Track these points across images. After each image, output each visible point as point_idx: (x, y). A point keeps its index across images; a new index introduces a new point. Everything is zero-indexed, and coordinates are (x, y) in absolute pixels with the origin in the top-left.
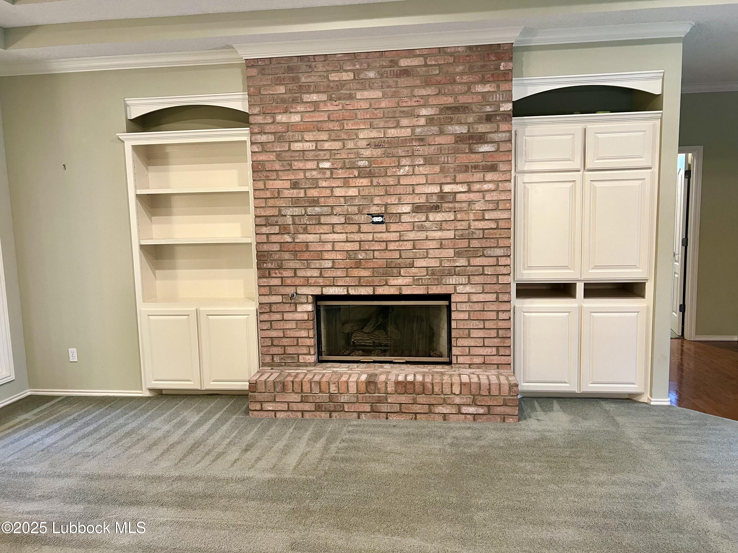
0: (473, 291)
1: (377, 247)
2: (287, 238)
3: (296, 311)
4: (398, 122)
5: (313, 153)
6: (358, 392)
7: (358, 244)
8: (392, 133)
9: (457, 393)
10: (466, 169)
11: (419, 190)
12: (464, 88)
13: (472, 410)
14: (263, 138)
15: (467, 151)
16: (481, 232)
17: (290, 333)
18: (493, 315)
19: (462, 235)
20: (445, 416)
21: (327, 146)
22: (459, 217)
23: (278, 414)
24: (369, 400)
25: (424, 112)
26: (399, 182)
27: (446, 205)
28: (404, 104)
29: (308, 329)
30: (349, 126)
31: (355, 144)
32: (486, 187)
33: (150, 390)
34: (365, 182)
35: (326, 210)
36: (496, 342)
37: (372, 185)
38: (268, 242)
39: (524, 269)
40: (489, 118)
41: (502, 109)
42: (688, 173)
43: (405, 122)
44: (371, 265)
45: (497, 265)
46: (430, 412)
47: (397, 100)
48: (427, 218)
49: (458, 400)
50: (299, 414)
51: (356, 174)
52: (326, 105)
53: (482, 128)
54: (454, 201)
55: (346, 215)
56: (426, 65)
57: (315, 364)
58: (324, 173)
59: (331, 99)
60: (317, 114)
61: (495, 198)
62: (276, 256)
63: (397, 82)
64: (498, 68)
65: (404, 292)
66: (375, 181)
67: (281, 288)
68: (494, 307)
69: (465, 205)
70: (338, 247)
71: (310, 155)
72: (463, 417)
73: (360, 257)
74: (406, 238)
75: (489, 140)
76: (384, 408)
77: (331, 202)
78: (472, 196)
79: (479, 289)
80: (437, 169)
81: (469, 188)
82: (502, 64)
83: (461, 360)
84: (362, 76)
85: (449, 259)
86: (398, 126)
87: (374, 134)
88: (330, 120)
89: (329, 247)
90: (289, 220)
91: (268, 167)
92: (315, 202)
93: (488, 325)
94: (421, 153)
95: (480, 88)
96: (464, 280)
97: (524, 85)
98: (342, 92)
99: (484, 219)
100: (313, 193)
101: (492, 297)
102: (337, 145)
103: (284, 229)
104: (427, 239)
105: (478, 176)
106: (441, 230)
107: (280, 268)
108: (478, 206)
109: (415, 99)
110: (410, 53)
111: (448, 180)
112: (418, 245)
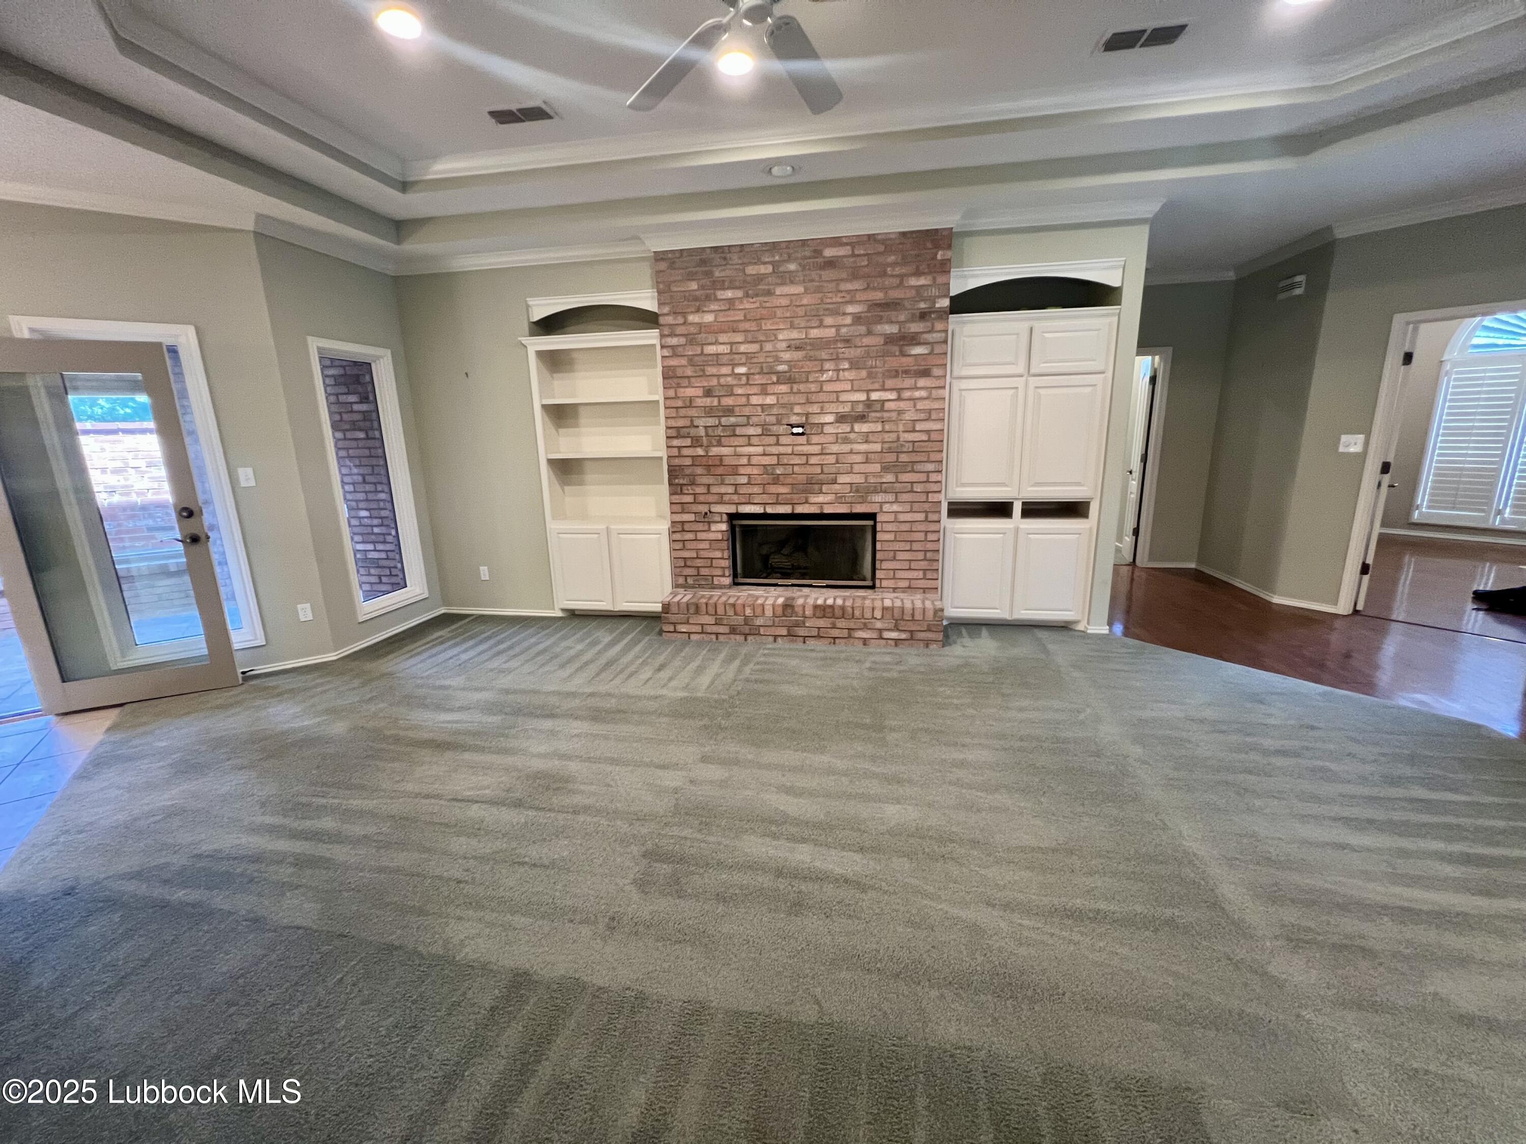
0: (900, 509)
1: (797, 460)
2: (700, 451)
3: (709, 530)
4: (821, 321)
5: (727, 356)
6: (774, 615)
7: (775, 458)
8: (814, 333)
9: (879, 617)
10: (895, 374)
11: (843, 397)
12: (896, 281)
13: (894, 635)
14: (674, 341)
15: (897, 354)
16: (911, 444)
17: (703, 554)
18: (921, 536)
19: (890, 448)
20: (865, 641)
21: (743, 348)
22: (887, 428)
23: (692, 636)
24: (787, 624)
25: (850, 309)
26: (821, 388)
27: (873, 414)
28: (829, 301)
29: (723, 550)
30: (767, 325)
31: (774, 346)
32: (917, 394)
33: (563, 610)
34: (784, 388)
35: (743, 420)
36: (924, 565)
37: (792, 392)
38: (680, 456)
39: (957, 486)
40: (923, 316)
41: (937, 305)
42: (1153, 380)
43: (829, 321)
44: (789, 481)
45: (928, 481)
46: (850, 636)
47: (820, 295)
48: (852, 428)
49: (879, 625)
50: (714, 637)
51: (775, 379)
52: (742, 302)
53: (915, 327)
54: (882, 410)
55: (763, 426)
56: (853, 255)
57: (730, 587)
58: (740, 379)
59: (747, 295)
60: (732, 312)
61: (928, 407)
62: (688, 471)
63: (820, 276)
64: (934, 257)
65: (826, 511)
66: (795, 387)
67: (693, 506)
68: (922, 527)
69: (894, 415)
70: (755, 460)
71: (725, 359)
72: (883, 642)
73: (778, 472)
74: (828, 451)
75: (922, 341)
76: (801, 632)
77: (747, 411)
78: (902, 405)
79: (907, 507)
80: (864, 373)
81: (899, 396)
82: (940, 253)
83: (885, 583)
84: (781, 269)
85: (874, 474)
86: (821, 325)
87: (795, 334)
88: (746, 319)
89: (744, 461)
90: (702, 432)
91: (679, 372)
92: (729, 411)
93: (916, 546)
94: (846, 356)
95: (913, 281)
96: (891, 497)
97: (965, 277)
98: (760, 287)
99: (914, 431)
100: (728, 401)
101: (921, 516)
102: (754, 348)
103: (696, 442)
104: (851, 452)
105: (909, 382)
106: (867, 442)
107: (693, 483)
108: (908, 416)
109: (840, 295)
110: (836, 242)
111: (877, 386)
112: (842, 458)
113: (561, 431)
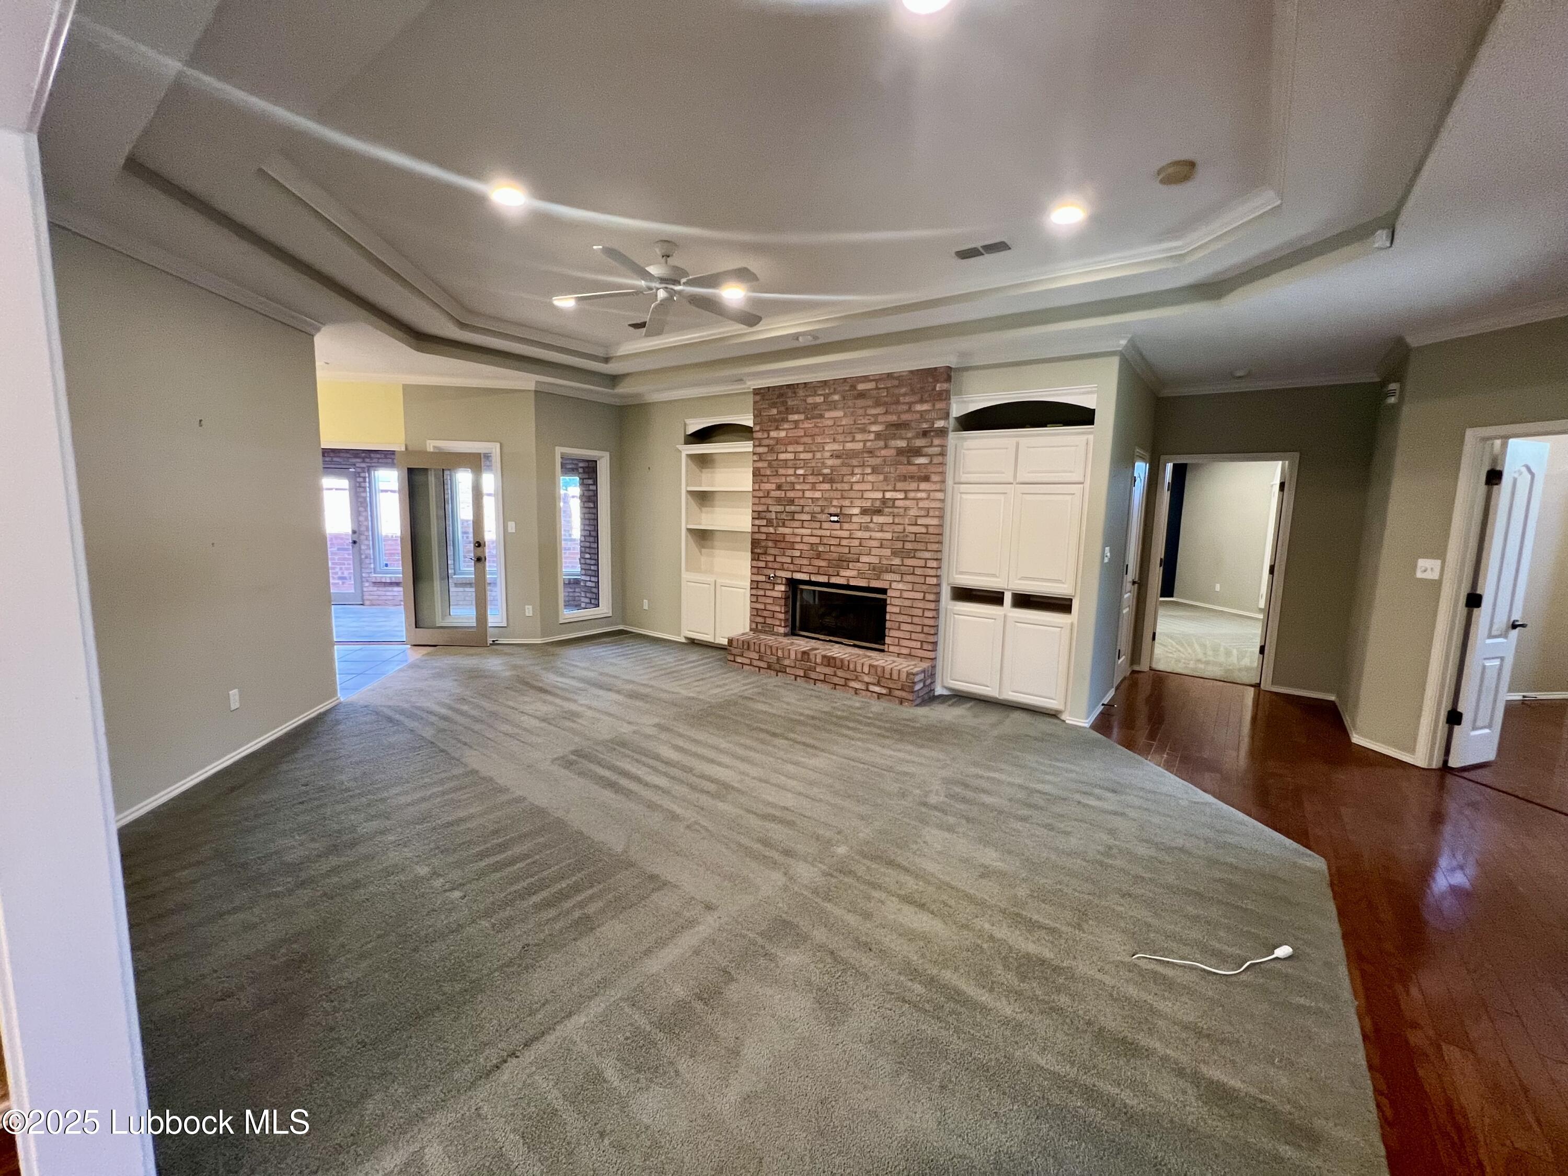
0: (905, 588)
1: (833, 542)
2: (771, 530)
3: (773, 589)
4: (854, 437)
5: (792, 462)
6: (796, 659)
7: (819, 538)
8: (849, 446)
9: (867, 672)
10: (904, 478)
11: (867, 495)
12: (906, 407)
13: (877, 689)
14: (760, 450)
15: (906, 462)
16: (913, 535)
17: (769, 607)
18: (919, 612)
19: (898, 537)
20: (856, 691)
21: (802, 456)
22: (897, 521)
23: (744, 666)
24: (803, 667)
25: (874, 428)
26: (852, 488)
27: (886, 510)
28: (859, 422)
29: (781, 606)
30: (819, 439)
31: (822, 456)
32: (920, 495)
33: (687, 638)
34: (827, 486)
35: (798, 509)
36: (921, 637)
37: (832, 490)
38: (759, 532)
39: (957, 574)
40: (925, 434)
41: (936, 426)
43: (859, 437)
44: (827, 557)
45: (925, 567)
46: (845, 685)
47: (853, 418)
48: (872, 520)
49: (867, 679)
50: (757, 669)
51: (821, 479)
52: (803, 423)
53: (919, 443)
54: (893, 507)
55: (813, 514)
56: (877, 388)
57: (786, 635)
58: (799, 479)
59: (807, 418)
60: (796, 431)
61: (927, 506)
62: (763, 544)
63: (855, 404)
64: (934, 389)
65: (851, 583)
66: (835, 486)
67: (765, 570)
68: (921, 604)
69: (902, 510)
70: (806, 539)
71: (790, 464)
72: (869, 694)
73: (820, 550)
74: (854, 536)
75: (924, 453)
76: (813, 675)
77: (802, 502)
78: (908, 503)
79: (910, 587)
80: (881, 477)
81: (906, 496)
82: (940, 385)
83: (892, 649)
84: (830, 399)
85: (887, 558)
86: (853, 440)
87: (836, 447)
88: (805, 435)
89: (798, 539)
90: (773, 516)
91: (762, 472)
92: (791, 502)
93: (916, 620)
94: (869, 463)
95: (919, 407)
96: (898, 577)
97: (965, 402)
98: (816, 412)
99: (916, 524)
100: (791, 494)
101: (920, 596)
102: (809, 456)
103: (770, 523)
104: (870, 538)
105: (913, 486)
106: (882, 531)
107: (765, 553)
108: (913, 512)
109: (867, 417)
110: (866, 379)
111: (890, 488)
112: (864, 543)
113: (704, 509)
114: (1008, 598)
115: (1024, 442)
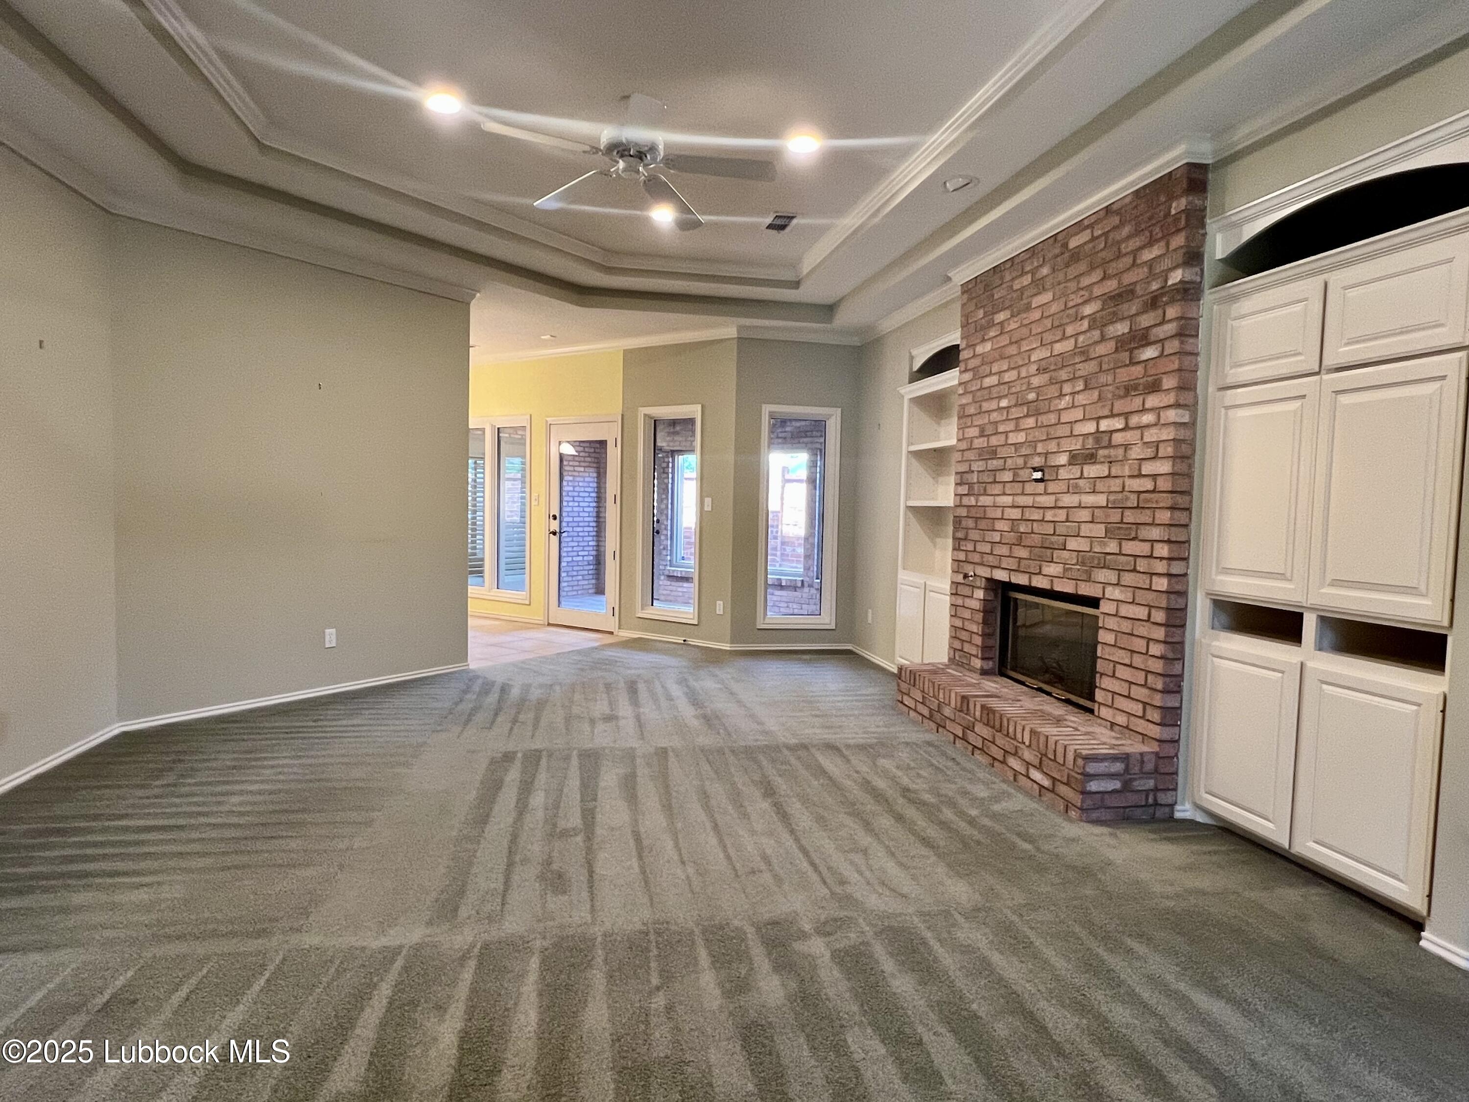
0: (1123, 597)
1: (1036, 515)
2: (972, 501)
3: (972, 596)
4: (1064, 332)
5: (997, 388)
7: (1020, 511)
8: (1058, 348)
9: (1028, 743)
10: (1125, 391)
11: (1076, 429)
12: (1128, 260)
13: (1038, 777)
14: (967, 377)
15: (1128, 361)
16: (1136, 496)
17: (967, 625)
18: (1143, 645)
19: (1115, 501)
20: (1015, 775)
21: (1007, 377)
22: (1114, 471)
23: (910, 712)
24: (962, 722)
25: (1088, 310)
26: (1059, 419)
27: (1101, 452)
28: (1071, 304)
29: (979, 624)
30: (1025, 346)
31: (1028, 371)
32: (1145, 419)
33: (898, 666)
34: (1031, 422)
35: (1001, 463)
36: (1145, 694)
37: (1037, 426)
38: (961, 506)
39: (1217, 572)
40: (1155, 302)
41: (1170, 283)
43: (1070, 329)
44: (1029, 542)
46: (1005, 762)
47: (1064, 299)
48: (1082, 473)
49: (1027, 755)
50: (921, 718)
51: (1026, 411)
52: (1009, 324)
53: (1145, 321)
54: (1110, 445)
55: (1015, 470)
56: (1093, 238)
58: (1003, 414)
59: (1013, 315)
60: (1002, 337)
61: (1156, 438)
62: (964, 524)
63: (1066, 274)
64: (1168, 214)
65: (1058, 588)
66: (1040, 420)
67: (965, 565)
68: (1145, 631)
69: (1121, 451)
70: (1006, 514)
71: (994, 392)
72: (1030, 783)
73: (1022, 530)
74: (1060, 504)
75: (1152, 339)
76: (972, 738)
77: (1005, 452)
78: (1129, 436)
79: (1129, 595)
80: (1096, 395)
81: (1127, 423)
82: (1174, 205)
83: (1104, 712)
85: (1099, 540)
86: (1063, 337)
87: (1043, 353)
88: (1011, 343)
89: (999, 513)
90: (975, 478)
91: (967, 411)
92: (994, 453)
93: (1136, 660)
94: (1081, 373)
95: (1147, 255)
96: (1114, 577)
98: (1022, 302)
99: (1140, 475)
100: (993, 441)
102: (1014, 375)
103: (971, 489)
104: (1080, 506)
105: (1137, 402)
106: (1094, 492)
107: (966, 539)
108: (1136, 453)
109: (1080, 293)
110: (1078, 227)
111: (1106, 412)
112: (1072, 515)
114: (1310, 626)
115: (1337, 278)
